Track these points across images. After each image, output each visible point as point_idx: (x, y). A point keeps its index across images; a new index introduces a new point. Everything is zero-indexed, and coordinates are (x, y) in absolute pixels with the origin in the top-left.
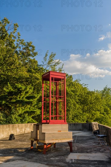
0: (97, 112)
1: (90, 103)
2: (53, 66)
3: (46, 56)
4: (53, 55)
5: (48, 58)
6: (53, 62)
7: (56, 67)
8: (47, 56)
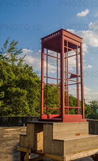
0: (55, 105)
1: (49, 96)
2: (13, 55)
3: (6, 43)
4: (15, 43)
5: (8, 45)
6: (14, 50)
7: (16, 56)
8: (8, 43)
